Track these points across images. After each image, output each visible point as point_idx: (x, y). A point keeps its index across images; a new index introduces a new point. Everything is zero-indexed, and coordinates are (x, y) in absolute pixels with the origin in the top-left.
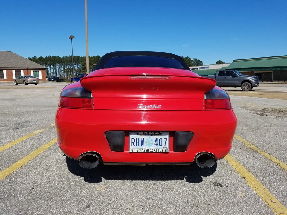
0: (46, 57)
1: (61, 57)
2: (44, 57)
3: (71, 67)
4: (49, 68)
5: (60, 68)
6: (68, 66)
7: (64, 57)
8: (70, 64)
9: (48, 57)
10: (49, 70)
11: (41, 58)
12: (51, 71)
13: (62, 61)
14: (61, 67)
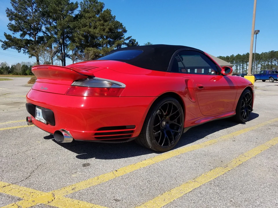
0: (244, 54)
1: (260, 54)
2: (242, 55)
3: (270, 64)
4: (245, 65)
5: (257, 65)
6: (266, 63)
7: (262, 54)
8: (269, 60)
9: (245, 54)
10: (245, 67)
11: (239, 56)
12: (246, 68)
13: (259, 57)
14: (259, 63)
